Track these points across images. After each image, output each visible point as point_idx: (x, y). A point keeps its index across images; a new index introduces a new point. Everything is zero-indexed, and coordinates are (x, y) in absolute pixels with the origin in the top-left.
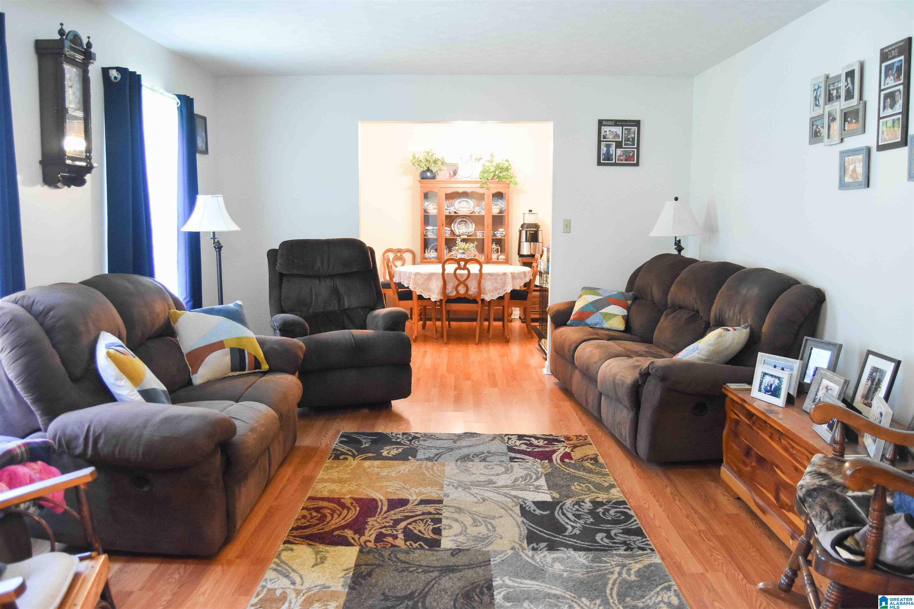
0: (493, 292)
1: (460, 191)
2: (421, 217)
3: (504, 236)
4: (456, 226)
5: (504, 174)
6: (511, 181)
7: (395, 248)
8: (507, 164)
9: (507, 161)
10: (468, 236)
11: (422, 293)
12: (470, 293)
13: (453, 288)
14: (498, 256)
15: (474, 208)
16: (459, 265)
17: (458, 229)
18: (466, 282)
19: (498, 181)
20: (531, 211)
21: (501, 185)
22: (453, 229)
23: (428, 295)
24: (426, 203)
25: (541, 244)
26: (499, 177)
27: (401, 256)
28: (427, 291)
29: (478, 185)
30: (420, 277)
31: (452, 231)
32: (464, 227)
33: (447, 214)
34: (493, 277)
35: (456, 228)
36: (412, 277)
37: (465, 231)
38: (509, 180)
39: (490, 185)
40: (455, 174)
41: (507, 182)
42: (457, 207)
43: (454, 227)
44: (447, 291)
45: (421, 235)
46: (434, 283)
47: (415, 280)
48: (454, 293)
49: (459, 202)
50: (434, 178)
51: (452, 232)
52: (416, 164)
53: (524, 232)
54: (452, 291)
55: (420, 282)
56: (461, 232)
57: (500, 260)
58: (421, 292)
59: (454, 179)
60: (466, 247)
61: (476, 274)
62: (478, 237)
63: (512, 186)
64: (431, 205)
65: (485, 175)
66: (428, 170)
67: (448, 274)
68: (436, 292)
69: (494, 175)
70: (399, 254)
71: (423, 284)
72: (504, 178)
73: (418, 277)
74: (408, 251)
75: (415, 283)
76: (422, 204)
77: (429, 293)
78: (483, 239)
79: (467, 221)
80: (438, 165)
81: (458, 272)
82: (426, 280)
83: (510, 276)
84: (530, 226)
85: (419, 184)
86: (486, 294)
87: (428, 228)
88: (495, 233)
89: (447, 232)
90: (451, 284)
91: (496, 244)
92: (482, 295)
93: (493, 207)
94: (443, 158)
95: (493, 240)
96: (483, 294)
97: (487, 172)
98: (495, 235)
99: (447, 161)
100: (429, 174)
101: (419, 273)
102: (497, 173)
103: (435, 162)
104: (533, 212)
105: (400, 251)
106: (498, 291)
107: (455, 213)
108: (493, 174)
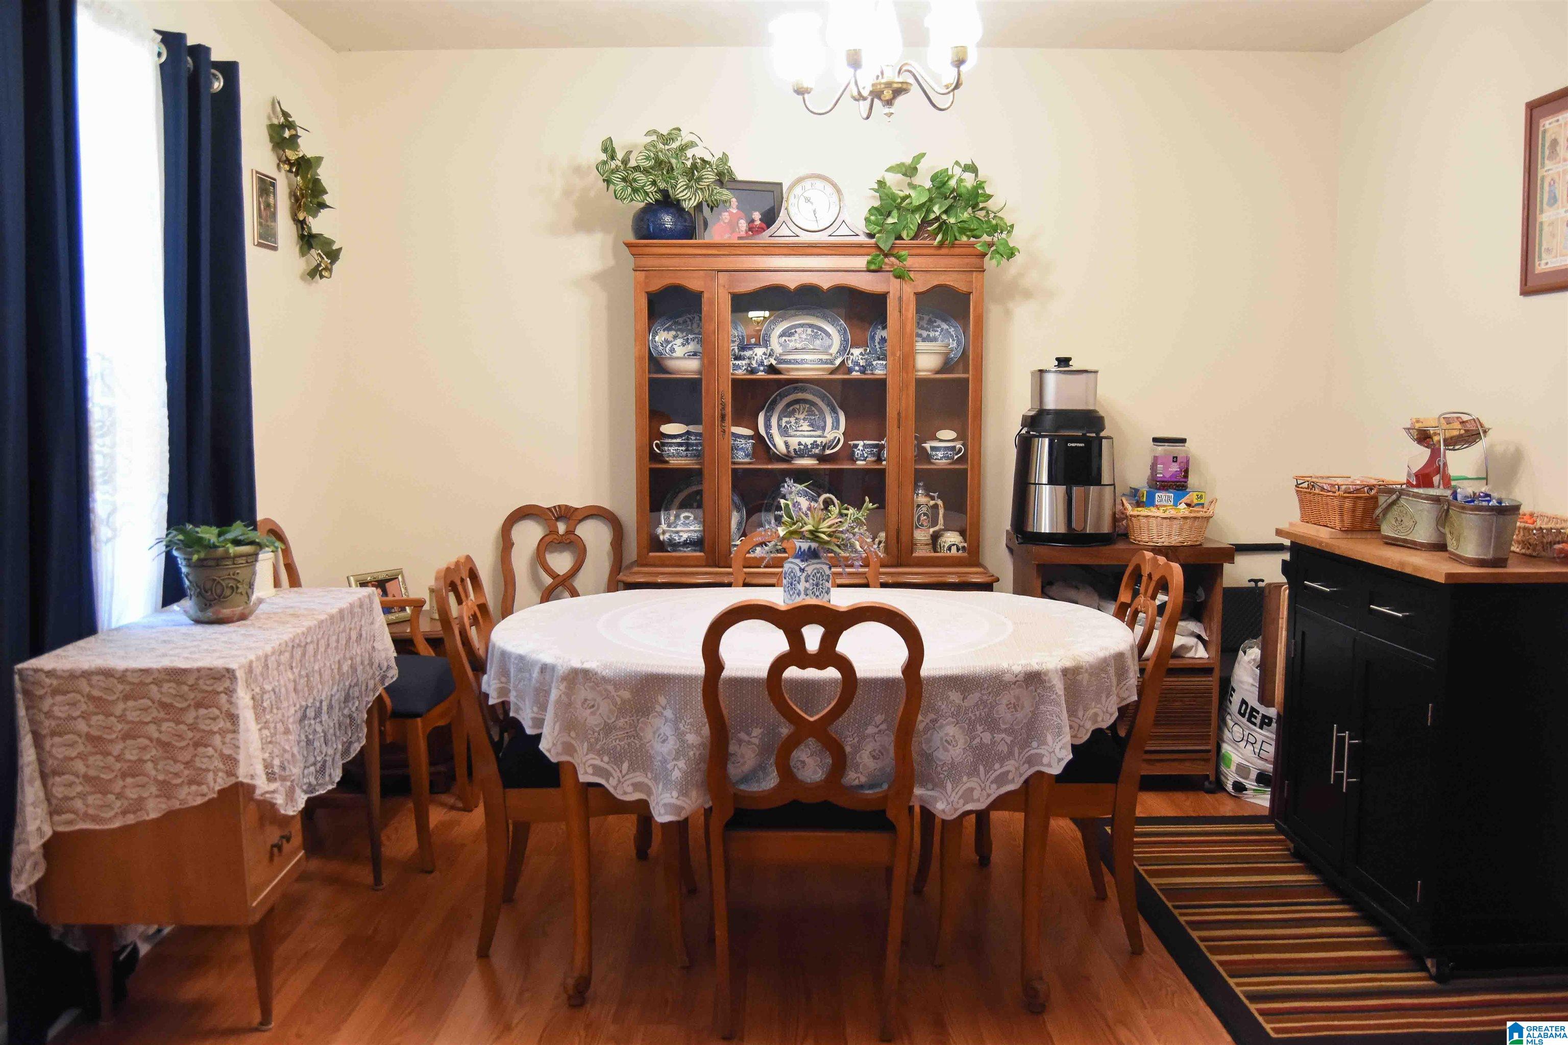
0: (973, 772)
1: (792, 282)
2: (639, 387)
3: (963, 459)
4: (774, 421)
5: (966, 216)
6: (991, 245)
7: (546, 504)
8: (969, 180)
9: (972, 168)
10: (822, 458)
11: (607, 775)
12: (853, 777)
13: (764, 750)
14: (935, 537)
15: (844, 350)
16: (796, 639)
17: (784, 432)
18: (833, 729)
19: (941, 245)
20: (1063, 362)
21: (955, 261)
22: (762, 431)
23: (637, 786)
24: (662, 336)
25: (1108, 491)
26: (943, 227)
27: (570, 532)
28: (632, 769)
29: (861, 262)
30: (590, 695)
31: (758, 437)
32: (805, 426)
33: (741, 373)
34: (974, 697)
35: (775, 431)
36: (554, 695)
37: (809, 441)
38: (986, 238)
39: (910, 262)
40: (770, 218)
41: (979, 247)
42: (778, 350)
43: (768, 426)
44: (734, 771)
45: (639, 459)
46: (667, 730)
47: (566, 705)
48: (770, 781)
49: (786, 333)
50: (688, 232)
51: (761, 445)
52: (616, 178)
53: (1043, 447)
54: (761, 767)
55: (593, 721)
56: (794, 442)
57: (944, 553)
58: (598, 770)
59: (764, 238)
60: (824, 527)
61: (886, 684)
62: (860, 463)
63: (990, 263)
64: (679, 341)
65: (890, 220)
66: (667, 202)
67: (739, 683)
68: (676, 774)
69: (925, 222)
70: (562, 528)
71: (608, 729)
72: (963, 231)
73: (584, 693)
74: (596, 513)
75: (570, 725)
76: (642, 339)
77: (639, 777)
78: (882, 472)
79: (818, 401)
80: (704, 184)
81: (792, 672)
82: (623, 709)
83: (1059, 685)
84: (1065, 418)
85: (629, 261)
86: (938, 785)
87: (669, 429)
88: (927, 446)
89: (741, 443)
90: (756, 732)
91: (928, 490)
92: (918, 791)
93: (920, 345)
94: (724, 159)
95: (920, 476)
96: (923, 785)
97: (899, 208)
98: (924, 456)
99: (742, 173)
100: (668, 220)
101: (586, 674)
102: (937, 210)
103: (693, 172)
104: (1075, 365)
105: (565, 513)
106: (998, 769)
107: (772, 369)
108: (918, 218)
